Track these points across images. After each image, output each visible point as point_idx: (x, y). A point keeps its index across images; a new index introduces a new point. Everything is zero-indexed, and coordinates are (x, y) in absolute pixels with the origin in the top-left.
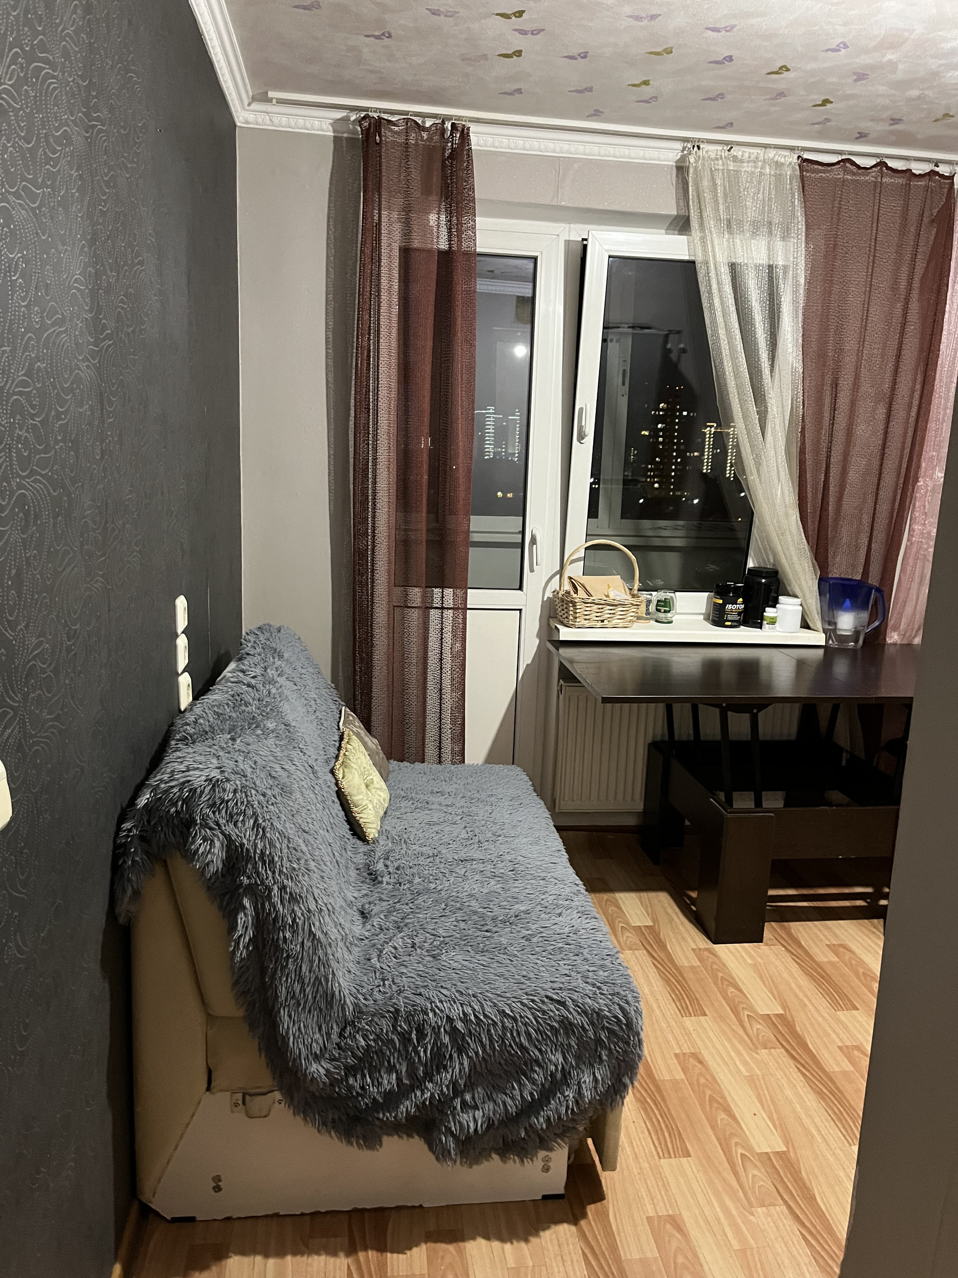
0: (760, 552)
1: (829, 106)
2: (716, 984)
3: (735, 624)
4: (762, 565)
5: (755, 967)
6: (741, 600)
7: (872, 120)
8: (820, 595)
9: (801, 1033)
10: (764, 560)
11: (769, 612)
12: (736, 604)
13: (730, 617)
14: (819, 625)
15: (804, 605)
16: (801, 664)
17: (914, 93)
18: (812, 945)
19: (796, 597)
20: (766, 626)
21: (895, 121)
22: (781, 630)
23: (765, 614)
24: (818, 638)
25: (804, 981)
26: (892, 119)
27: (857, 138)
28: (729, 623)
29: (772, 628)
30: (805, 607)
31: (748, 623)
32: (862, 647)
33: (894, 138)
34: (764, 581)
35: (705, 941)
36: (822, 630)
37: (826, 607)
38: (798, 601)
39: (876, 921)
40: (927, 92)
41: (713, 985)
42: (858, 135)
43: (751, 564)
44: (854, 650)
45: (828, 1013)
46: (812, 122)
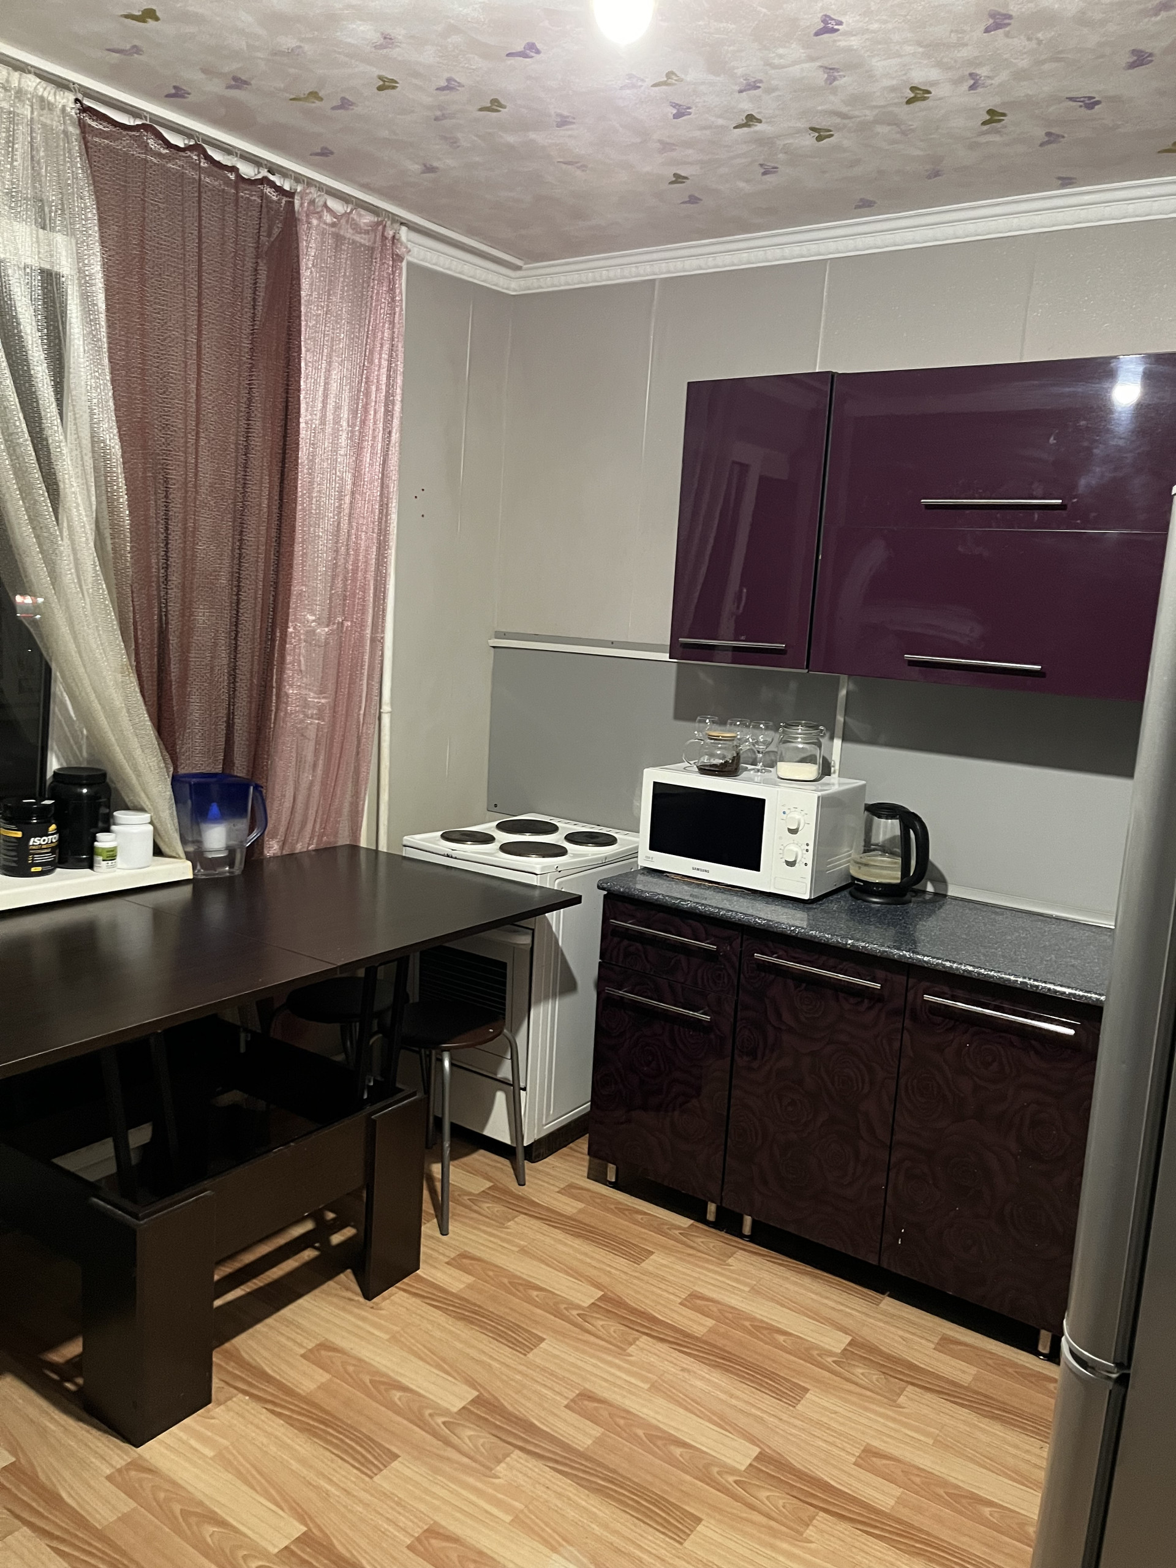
0: (68, 741)
1: (151, 23)
2: (178, 1531)
3: (49, 867)
4: (74, 764)
5: (223, 1460)
6: (53, 827)
7: (204, 71)
8: (176, 802)
9: (348, 1555)
10: (75, 755)
11: (104, 841)
12: (47, 835)
13: (38, 859)
14: (180, 849)
15: (155, 822)
16: (158, 915)
17: (288, 42)
18: (284, 1367)
19: (142, 810)
20: (101, 865)
21: (238, 82)
22: (125, 866)
23: (96, 844)
24: (183, 870)
25: (303, 1445)
26: (235, 79)
27: (168, 96)
28: (39, 869)
29: (113, 866)
30: (158, 825)
31: (66, 862)
32: (243, 872)
33: (223, 111)
34: (85, 791)
35: (120, 1448)
36: (183, 855)
37: (187, 821)
38: (146, 817)
39: (342, 1277)
40: (307, 47)
41: (177, 1539)
42: (173, 91)
43: (54, 764)
44: (230, 880)
45: (365, 1490)
46: (108, 47)
